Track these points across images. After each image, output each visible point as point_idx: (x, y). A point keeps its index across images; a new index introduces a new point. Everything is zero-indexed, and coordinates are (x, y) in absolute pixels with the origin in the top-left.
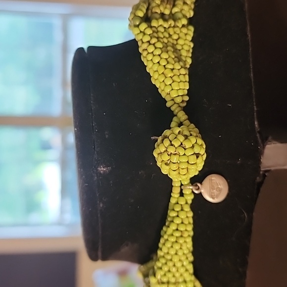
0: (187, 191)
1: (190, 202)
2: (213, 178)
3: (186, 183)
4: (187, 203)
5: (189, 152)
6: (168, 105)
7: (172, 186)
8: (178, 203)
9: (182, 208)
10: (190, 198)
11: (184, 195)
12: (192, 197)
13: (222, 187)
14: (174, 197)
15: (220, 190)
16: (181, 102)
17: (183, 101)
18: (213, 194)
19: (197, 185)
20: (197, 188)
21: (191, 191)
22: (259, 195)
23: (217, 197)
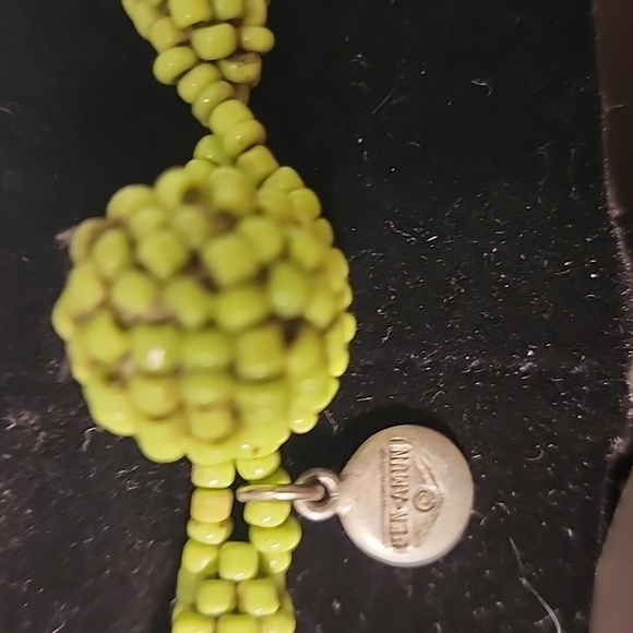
0: (266, 513)
1: (280, 564)
2: (397, 447)
3: (259, 473)
4: (262, 573)
5: (237, 310)
6: (165, 68)
7: (194, 488)
8: (217, 576)
9: (237, 599)
10: (279, 549)
11: (255, 536)
12: (293, 539)
13: (443, 489)
14: (203, 545)
15: (434, 506)
16: (231, 57)
17: (239, 52)
18: (399, 527)
19: (315, 482)
20: (318, 496)
21: (286, 510)
22: (618, 513)
23: (419, 536)
